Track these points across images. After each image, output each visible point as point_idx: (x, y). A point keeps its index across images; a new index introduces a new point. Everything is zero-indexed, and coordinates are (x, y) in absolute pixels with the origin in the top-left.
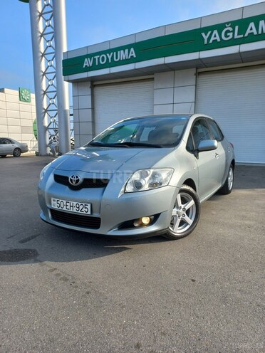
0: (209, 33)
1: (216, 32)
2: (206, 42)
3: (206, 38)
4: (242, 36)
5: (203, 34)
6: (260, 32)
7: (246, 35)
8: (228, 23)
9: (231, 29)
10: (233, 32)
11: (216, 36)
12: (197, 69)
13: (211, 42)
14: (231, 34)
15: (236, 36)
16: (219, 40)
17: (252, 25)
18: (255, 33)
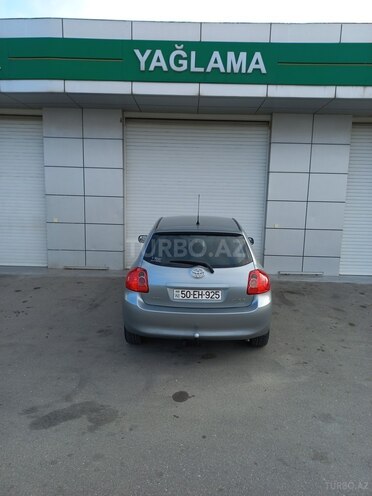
0: (148, 52)
1: (158, 53)
2: (143, 68)
3: (143, 59)
4: (202, 70)
5: (137, 52)
6: (229, 70)
7: (209, 70)
8: (179, 43)
9: (184, 55)
10: (188, 59)
11: (159, 60)
12: (123, 111)
13: (152, 68)
14: (185, 63)
15: (193, 68)
16: (165, 68)
17: (216, 55)
18: (222, 70)
